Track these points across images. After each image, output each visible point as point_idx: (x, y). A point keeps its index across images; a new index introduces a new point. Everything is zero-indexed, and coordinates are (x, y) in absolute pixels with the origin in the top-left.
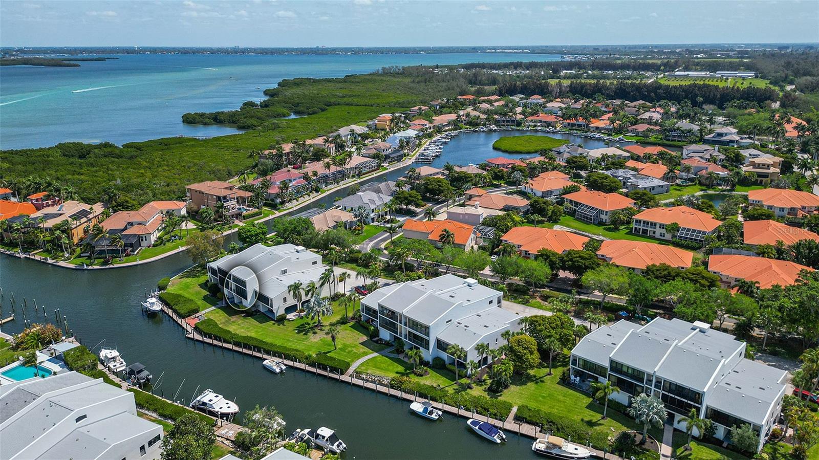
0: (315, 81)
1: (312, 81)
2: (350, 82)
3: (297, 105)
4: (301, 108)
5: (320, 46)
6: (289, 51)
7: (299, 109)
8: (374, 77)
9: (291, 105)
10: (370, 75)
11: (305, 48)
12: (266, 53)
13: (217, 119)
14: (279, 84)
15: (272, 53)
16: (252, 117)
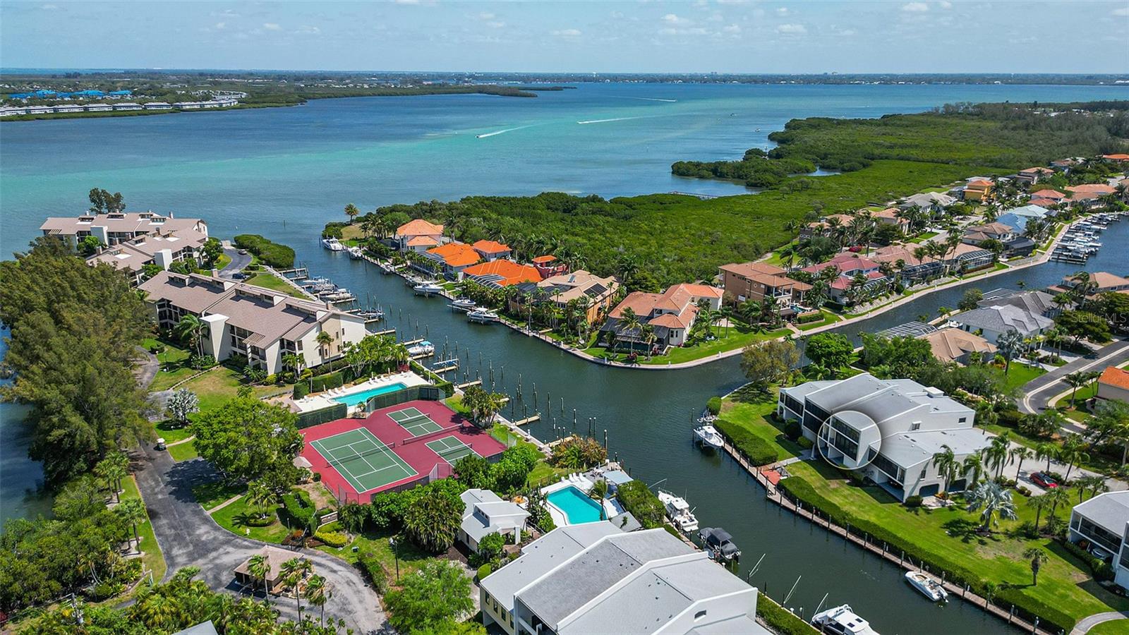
0: (840, 123)
1: (835, 122)
2: (893, 124)
3: (825, 156)
4: (831, 161)
5: (830, 73)
6: (788, 79)
7: (827, 162)
8: (929, 119)
9: (815, 157)
10: (923, 115)
11: (808, 75)
12: (756, 82)
13: (717, 172)
14: (787, 126)
15: (763, 82)
16: (765, 171)
